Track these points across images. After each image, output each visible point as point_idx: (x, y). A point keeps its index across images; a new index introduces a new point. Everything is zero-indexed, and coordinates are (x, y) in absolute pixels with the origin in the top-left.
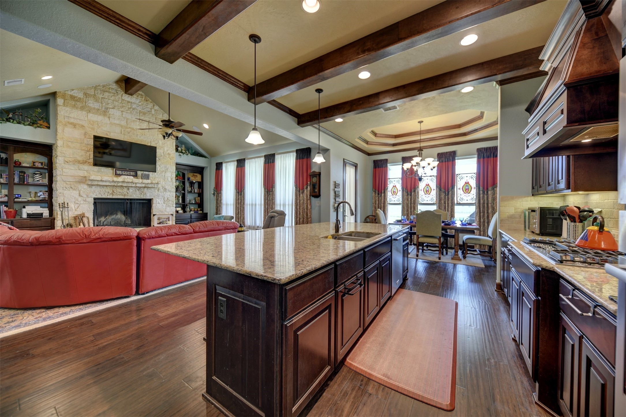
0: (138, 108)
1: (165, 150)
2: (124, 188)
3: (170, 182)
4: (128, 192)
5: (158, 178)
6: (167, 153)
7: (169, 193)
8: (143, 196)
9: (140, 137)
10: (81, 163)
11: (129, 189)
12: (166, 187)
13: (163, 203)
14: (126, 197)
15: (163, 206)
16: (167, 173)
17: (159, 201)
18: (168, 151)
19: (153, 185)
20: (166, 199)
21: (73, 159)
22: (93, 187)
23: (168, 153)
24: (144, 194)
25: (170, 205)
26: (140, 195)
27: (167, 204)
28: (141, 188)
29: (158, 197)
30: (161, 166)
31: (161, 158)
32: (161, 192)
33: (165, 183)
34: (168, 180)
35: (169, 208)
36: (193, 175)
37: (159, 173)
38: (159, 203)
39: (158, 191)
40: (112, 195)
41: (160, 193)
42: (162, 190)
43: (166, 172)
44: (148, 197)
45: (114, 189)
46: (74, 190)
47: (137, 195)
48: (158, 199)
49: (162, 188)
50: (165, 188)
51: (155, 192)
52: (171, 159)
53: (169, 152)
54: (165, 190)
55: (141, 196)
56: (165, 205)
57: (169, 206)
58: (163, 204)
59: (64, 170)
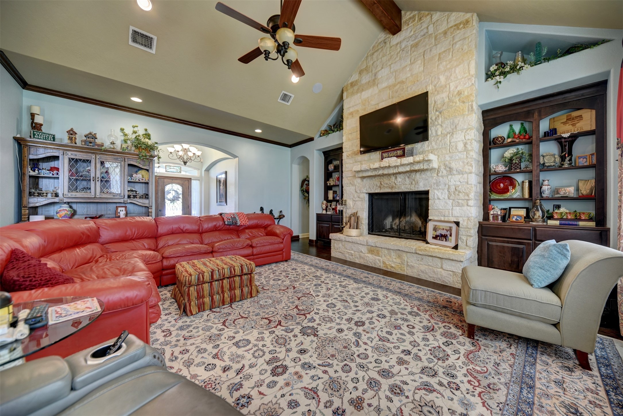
0: (408, 43)
1: (452, 88)
2: (391, 177)
3: (460, 152)
4: (396, 182)
5: (437, 149)
6: (455, 93)
7: (458, 177)
8: (415, 187)
9: (411, 89)
10: (356, 155)
11: (396, 178)
12: (453, 165)
13: (446, 197)
14: (394, 190)
15: (447, 203)
16: (454, 136)
17: (439, 194)
18: (456, 88)
19: (421, 165)
20: (452, 189)
21: (351, 152)
22: (365, 180)
23: (458, 91)
24: (415, 184)
25: (460, 201)
26: (410, 186)
27: (454, 200)
28: (412, 174)
29: (437, 186)
30: (444, 126)
31: (444, 108)
32: (442, 176)
33: (451, 157)
34: (456, 149)
35: (458, 208)
37: (440, 139)
38: (439, 199)
39: (437, 175)
40: (379, 189)
41: (441, 179)
42: (445, 172)
43: (453, 133)
44: (421, 187)
45: (382, 180)
46: (352, 185)
47: (406, 186)
48: (438, 190)
49: (445, 169)
50: (450, 168)
51: (432, 177)
52: (464, 102)
53: (458, 89)
54: (450, 171)
55: (412, 188)
56: (451, 201)
57: (459, 205)
58: (448, 201)
59: (346, 165)
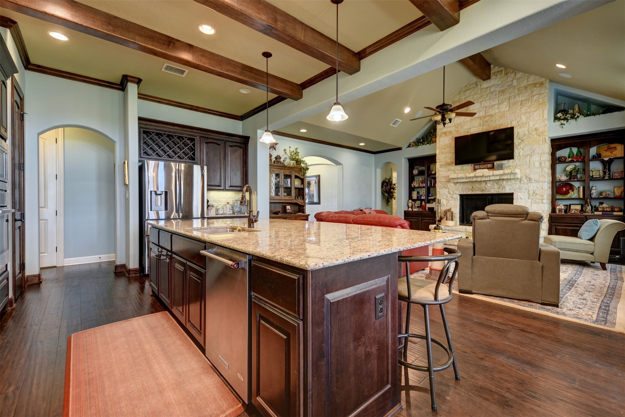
0: (497, 89)
1: (531, 126)
2: (482, 183)
3: (537, 168)
4: (486, 186)
5: (520, 165)
6: (533, 129)
7: (535, 185)
8: (502, 190)
9: (499, 121)
10: (449, 165)
11: (486, 184)
12: (532, 176)
13: (527, 197)
14: (484, 193)
15: (527, 202)
16: (533, 157)
17: (522, 196)
18: (534, 126)
19: (509, 176)
20: (531, 192)
21: (445, 162)
22: (458, 185)
23: (536, 128)
24: (502, 188)
25: (537, 200)
26: (498, 190)
27: (532, 199)
28: (500, 181)
29: (520, 190)
30: (525, 150)
31: (525, 138)
32: (524, 184)
33: (531, 171)
34: (534, 165)
35: (535, 205)
36: (609, 148)
37: (522, 158)
38: (521, 199)
39: (520, 183)
40: (471, 191)
41: (523, 185)
42: (526, 181)
43: (531, 155)
44: (507, 191)
45: (473, 185)
46: (446, 188)
47: (495, 190)
48: (520, 192)
49: (526, 179)
50: (529, 178)
51: (516, 184)
52: (539, 136)
53: (536, 126)
54: (530, 180)
55: (499, 191)
56: (530, 200)
57: (536, 203)
58: (528, 200)
59: (440, 173)
